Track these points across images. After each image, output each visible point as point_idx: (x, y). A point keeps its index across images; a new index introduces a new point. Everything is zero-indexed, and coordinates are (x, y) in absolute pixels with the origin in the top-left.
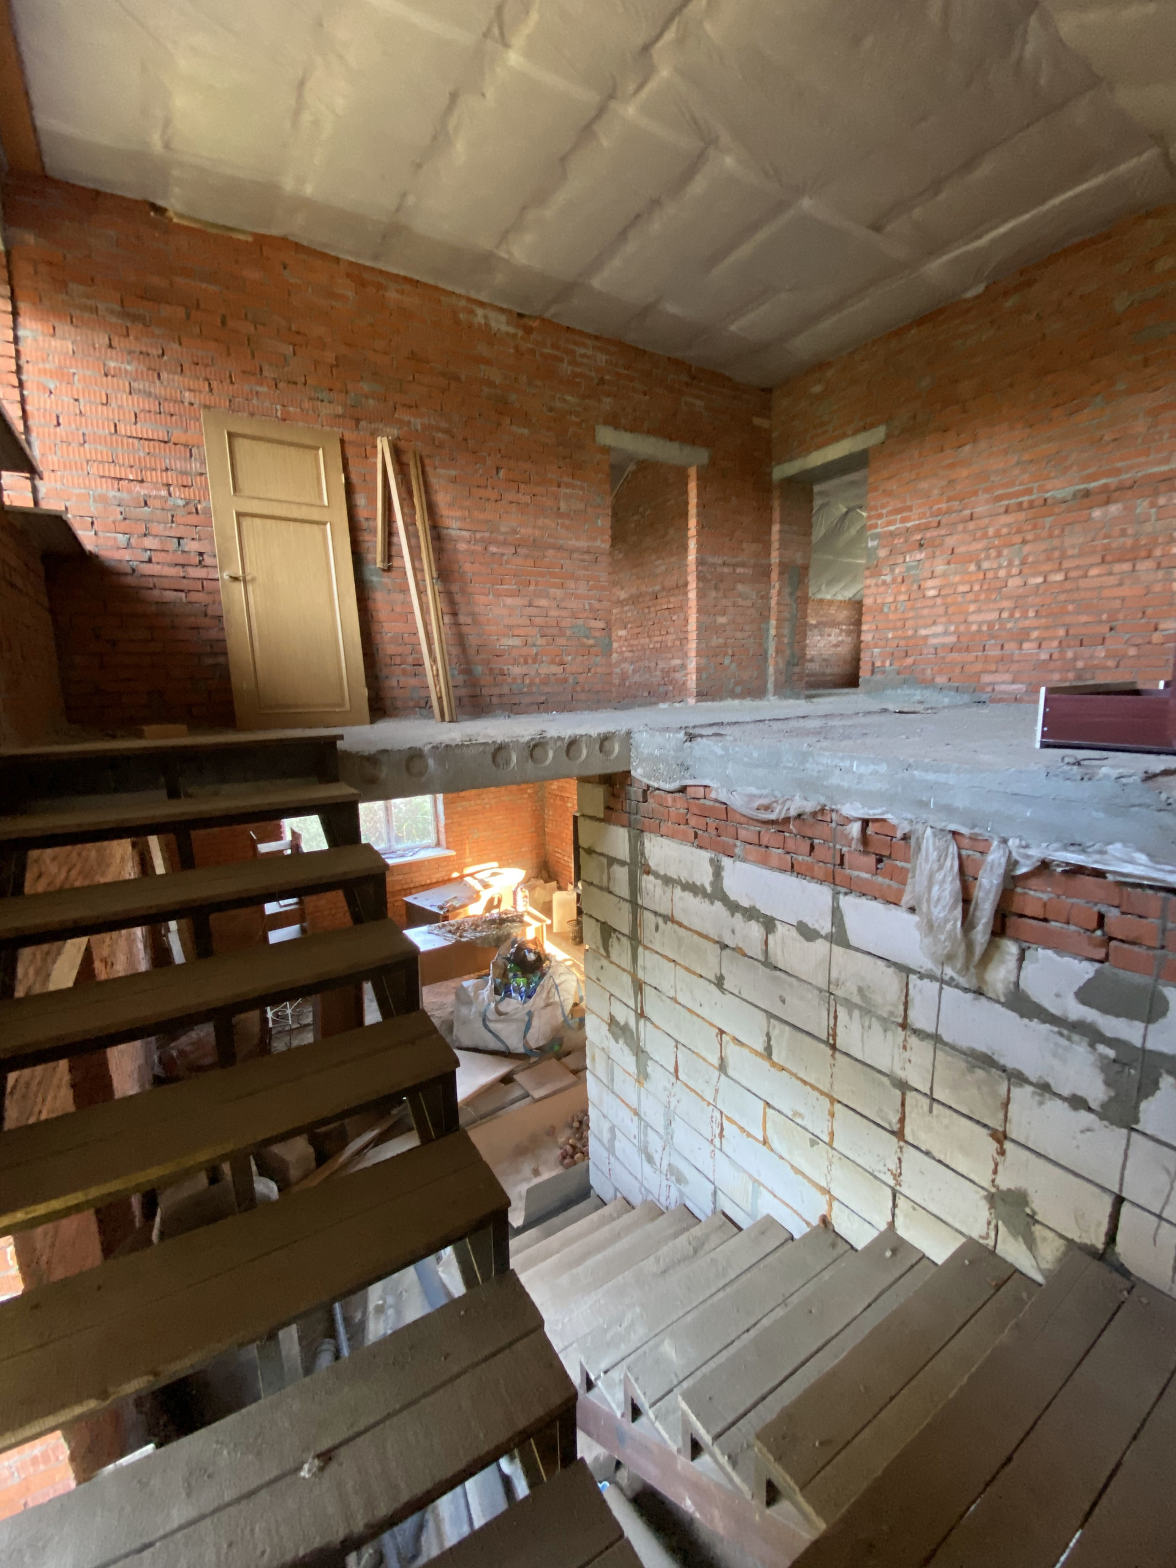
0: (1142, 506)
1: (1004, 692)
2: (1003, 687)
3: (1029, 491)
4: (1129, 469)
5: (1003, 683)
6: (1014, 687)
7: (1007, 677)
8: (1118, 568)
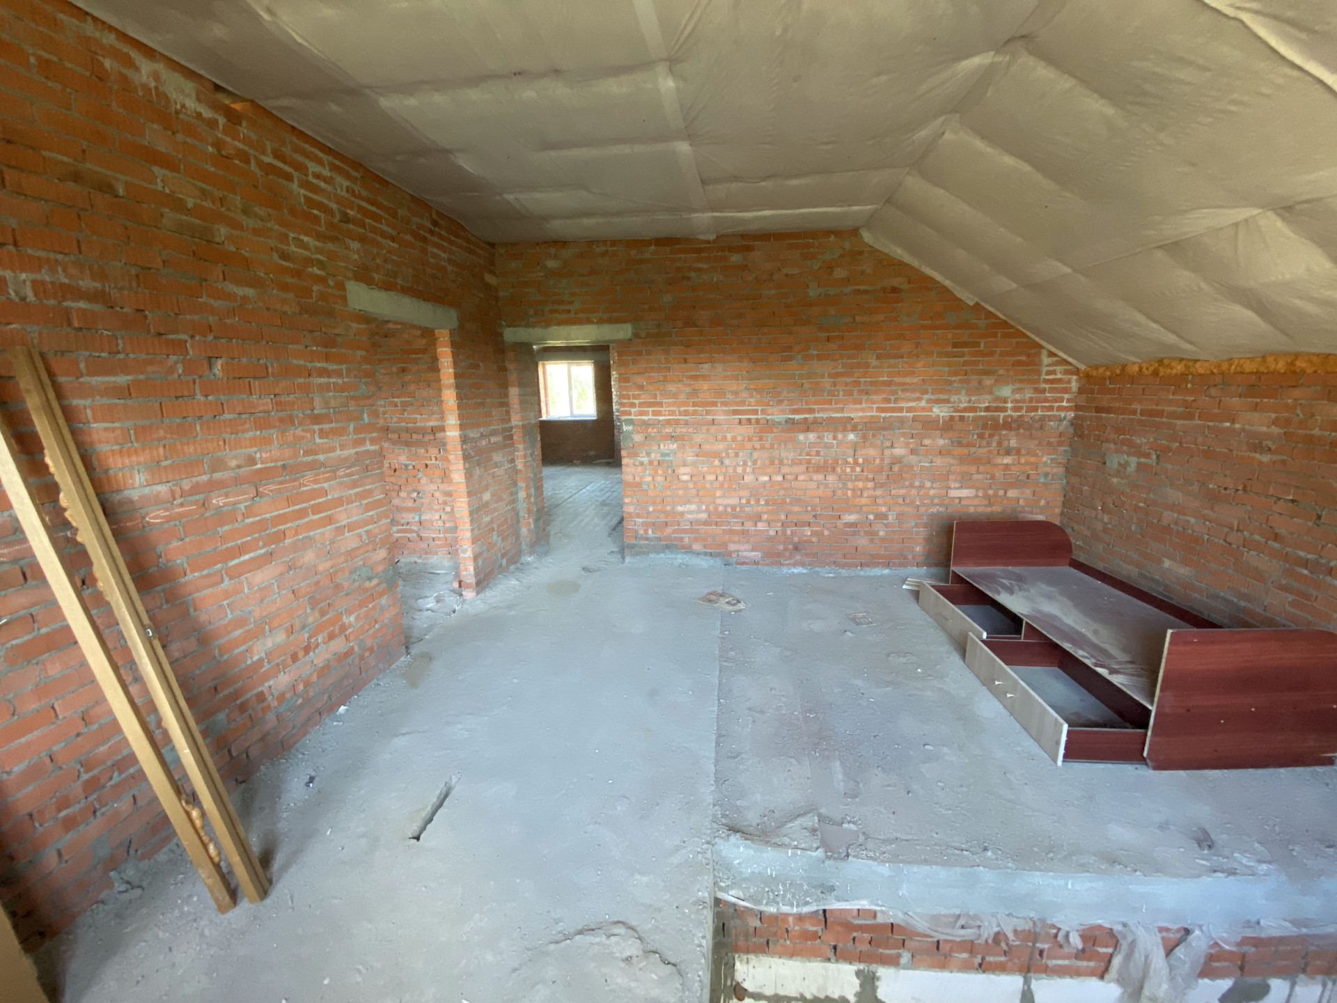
0: (828, 438)
1: (745, 557)
2: (745, 554)
3: (756, 412)
4: (820, 411)
5: (745, 551)
6: (753, 553)
7: (747, 547)
8: (815, 477)
